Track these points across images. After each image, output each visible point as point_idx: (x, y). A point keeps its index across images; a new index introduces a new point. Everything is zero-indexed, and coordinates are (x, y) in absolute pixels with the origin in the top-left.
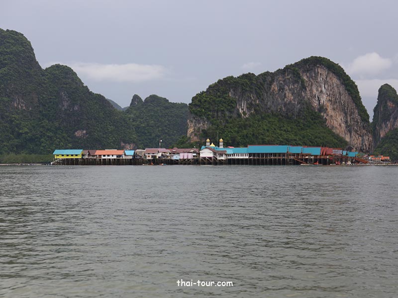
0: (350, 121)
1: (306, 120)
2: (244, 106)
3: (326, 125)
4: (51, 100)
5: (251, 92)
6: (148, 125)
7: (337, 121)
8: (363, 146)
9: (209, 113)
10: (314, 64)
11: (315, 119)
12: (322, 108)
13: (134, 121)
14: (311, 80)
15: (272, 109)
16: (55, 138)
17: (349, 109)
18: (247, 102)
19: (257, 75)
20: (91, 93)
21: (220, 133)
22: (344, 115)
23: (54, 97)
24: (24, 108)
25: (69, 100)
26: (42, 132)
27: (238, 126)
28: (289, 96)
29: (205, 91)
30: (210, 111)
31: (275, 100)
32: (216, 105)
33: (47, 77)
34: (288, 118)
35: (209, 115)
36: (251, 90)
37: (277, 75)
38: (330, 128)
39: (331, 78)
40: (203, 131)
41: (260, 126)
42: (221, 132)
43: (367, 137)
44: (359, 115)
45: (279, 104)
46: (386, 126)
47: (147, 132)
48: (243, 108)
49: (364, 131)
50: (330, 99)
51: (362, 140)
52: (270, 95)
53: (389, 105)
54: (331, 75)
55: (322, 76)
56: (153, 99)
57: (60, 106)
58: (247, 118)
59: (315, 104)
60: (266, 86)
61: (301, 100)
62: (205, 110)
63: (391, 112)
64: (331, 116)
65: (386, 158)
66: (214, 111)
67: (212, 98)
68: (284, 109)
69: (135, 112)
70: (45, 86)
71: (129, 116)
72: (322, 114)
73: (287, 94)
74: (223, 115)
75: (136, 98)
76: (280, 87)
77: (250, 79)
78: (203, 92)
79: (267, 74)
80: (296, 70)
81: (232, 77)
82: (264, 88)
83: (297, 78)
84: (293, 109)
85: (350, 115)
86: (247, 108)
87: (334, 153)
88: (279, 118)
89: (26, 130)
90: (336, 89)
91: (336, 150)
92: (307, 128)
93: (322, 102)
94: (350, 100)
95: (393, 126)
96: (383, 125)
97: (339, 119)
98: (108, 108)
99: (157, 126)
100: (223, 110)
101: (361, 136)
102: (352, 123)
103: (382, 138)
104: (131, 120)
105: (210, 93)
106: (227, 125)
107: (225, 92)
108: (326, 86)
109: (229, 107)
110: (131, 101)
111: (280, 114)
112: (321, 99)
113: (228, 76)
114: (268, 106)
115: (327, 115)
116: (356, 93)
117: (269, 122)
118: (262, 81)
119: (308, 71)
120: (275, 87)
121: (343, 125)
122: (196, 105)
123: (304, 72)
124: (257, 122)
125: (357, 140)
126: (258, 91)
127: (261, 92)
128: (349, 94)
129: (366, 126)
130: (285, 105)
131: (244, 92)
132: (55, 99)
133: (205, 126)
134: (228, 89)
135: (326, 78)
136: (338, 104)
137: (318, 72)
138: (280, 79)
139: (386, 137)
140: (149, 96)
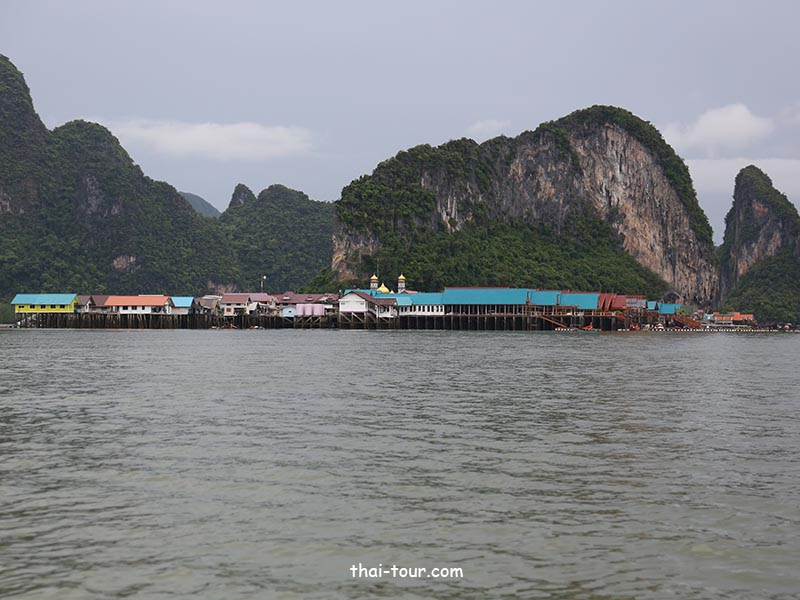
0: (673, 240)
1: (581, 237)
2: (451, 208)
3: (623, 249)
4: (65, 194)
5: (467, 178)
6: (265, 247)
7: (646, 241)
8: (699, 292)
9: (378, 220)
10: (598, 120)
11: (599, 235)
12: (615, 214)
13: (236, 237)
14: (593, 154)
15: (511, 213)
16: (71, 273)
17: (670, 216)
18: (458, 198)
19: (479, 143)
20: (147, 180)
21: (400, 262)
22: (660, 227)
23: (71, 188)
24: (8, 210)
25: (101, 194)
26: (44, 259)
27: (437, 248)
28: (547, 188)
29: (370, 174)
30: (380, 217)
31: (518, 197)
32: (393, 205)
33: (57, 146)
34: (543, 232)
35: (377, 225)
36: (467, 174)
37: (521, 143)
38: (631, 253)
39: (633, 152)
40: (364, 257)
41: (485, 248)
42: (403, 260)
43: (708, 274)
44: (691, 228)
45: (525, 204)
46: (751, 252)
47: (262, 261)
48: (449, 210)
49: (701, 261)
50: (632, 194)
51: (698, 280)
52: (508, 184)
53: (757, 208)
54: (634, 144)
55: (615, 147)
56: (277, 193)
57: (83, 207)
58: (457, 232)
59: (601, 203)
60: (498, 166)
61: (572, 196)
62: (369, 215)
63: (760, 223)
64: (634, 230)
65: (746, 317)
66: (389, 217)
67: (385, 190)
68: (535, 213)
69: (239, 219)
70: (51, 164)
71: (227, 228)
72: (615, 225)
73: (542, 184)
74: (408, 226)
75: (241, 191)
76: (528, 168)
77: (466, 152)
78: (366, 178)
79: (500, 141)
80: (563, 134)
81: (427, 147)
82: (495, 170)
83: (564, 149)
84: (555, 214)
85: (673, 229)
86: (458, 211)
87: (628, 305)
88: (525, 234)
89: (11, 255)
90: (644, 173)
91: (634, 300)
92: (583, 254)
93: (615, 200)
94: (673, 197)
95: (763, 253)
96: (745, 251)
97: (650, 236)
98: (182, 211)
99: (283, 248)
100: (407, 216)
101: (695, 272)
102: (677, 244)
103: (742, 277)
104: (231, 237)
105: (380, 179)
106: (415, 246)
107: (411, 178)
108: (623, 168)
109: (421, 210)
110: (231, 197)
111: (528, 224)
112: (614, 193)
113: (420, 144)
114: (503, 209)
115: (626, 227)
116: (685, 182)
117: (505, 241)
118: (490, 156)
119: (586, 136)
120: (517, 168)
121: (657, 248)
122: (349, 204)
123: (578, 138)
124: (479, 240)
125: (687, 279)
126: (483, 176)
127: (489, 178)
128: (671, 184)
129: (705, 251)
130: (538, 206)
131: (451, 177)
132: (73, 192)
133: (368, 247)
134: (418, 170)
135: (624, 151)
136: (647, 205)
137: (607, 139)
138: (528, 151)
139: (750, 274)
140: (267, 188)
